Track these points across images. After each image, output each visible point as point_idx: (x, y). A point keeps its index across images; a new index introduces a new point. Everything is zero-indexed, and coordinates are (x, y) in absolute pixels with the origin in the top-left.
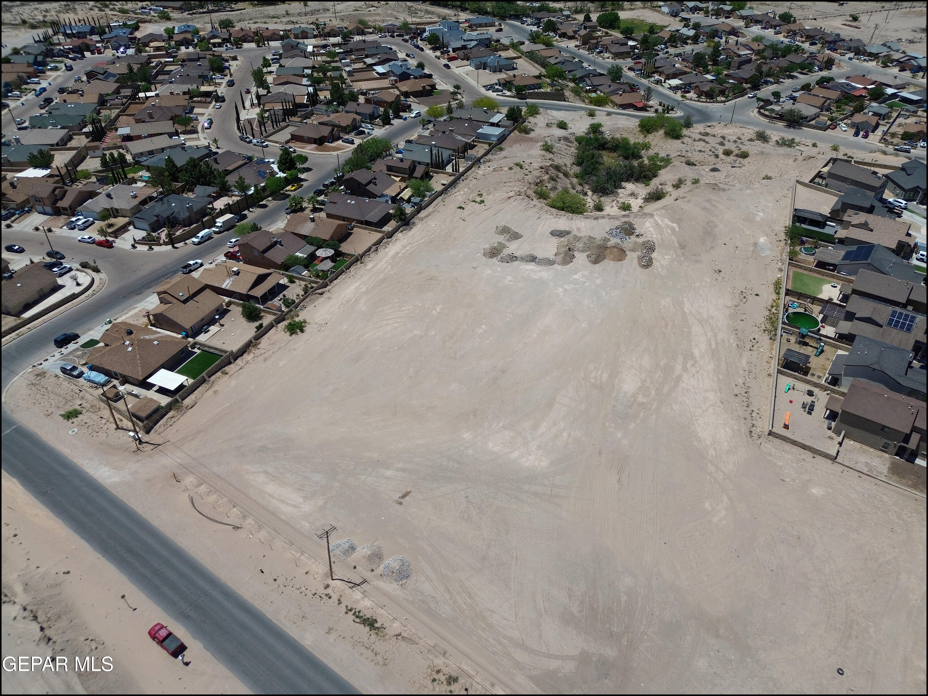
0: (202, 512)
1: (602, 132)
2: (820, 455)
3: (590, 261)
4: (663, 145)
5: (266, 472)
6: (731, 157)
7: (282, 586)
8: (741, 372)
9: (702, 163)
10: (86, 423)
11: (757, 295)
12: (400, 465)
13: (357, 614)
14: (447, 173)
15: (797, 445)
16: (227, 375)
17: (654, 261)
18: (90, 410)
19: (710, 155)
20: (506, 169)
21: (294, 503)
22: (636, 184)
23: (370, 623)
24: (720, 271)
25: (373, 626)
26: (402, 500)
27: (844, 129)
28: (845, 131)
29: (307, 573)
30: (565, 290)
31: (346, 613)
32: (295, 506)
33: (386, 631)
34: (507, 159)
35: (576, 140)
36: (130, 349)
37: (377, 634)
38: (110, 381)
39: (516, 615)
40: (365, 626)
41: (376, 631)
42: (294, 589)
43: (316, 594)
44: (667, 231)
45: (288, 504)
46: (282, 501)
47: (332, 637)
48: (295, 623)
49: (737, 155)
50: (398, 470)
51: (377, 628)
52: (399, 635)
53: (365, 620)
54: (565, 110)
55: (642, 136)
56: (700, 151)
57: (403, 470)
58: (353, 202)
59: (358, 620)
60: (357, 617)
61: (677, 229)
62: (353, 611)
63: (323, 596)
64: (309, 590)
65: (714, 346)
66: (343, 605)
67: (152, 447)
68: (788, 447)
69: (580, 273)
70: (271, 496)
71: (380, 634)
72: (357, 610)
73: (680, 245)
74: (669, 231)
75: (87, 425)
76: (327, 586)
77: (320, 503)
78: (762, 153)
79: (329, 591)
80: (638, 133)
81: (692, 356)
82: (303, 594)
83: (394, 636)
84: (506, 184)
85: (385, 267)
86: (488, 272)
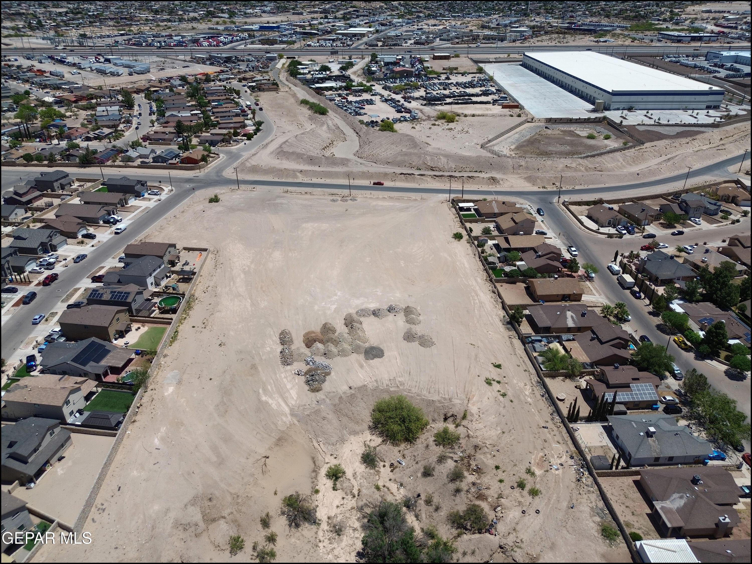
3: (331, 325)
8: (217, 275)
11: (193, 327)
17: (278, 342)
24: (220, 345)
44: (272, 390)
61: (261, 391)
65: (232, 283)
69: (333, 311)
73: (256, 368)
74: (269, 387)
81: (245, 273)
85: (470, 283)
86: (398, 295)
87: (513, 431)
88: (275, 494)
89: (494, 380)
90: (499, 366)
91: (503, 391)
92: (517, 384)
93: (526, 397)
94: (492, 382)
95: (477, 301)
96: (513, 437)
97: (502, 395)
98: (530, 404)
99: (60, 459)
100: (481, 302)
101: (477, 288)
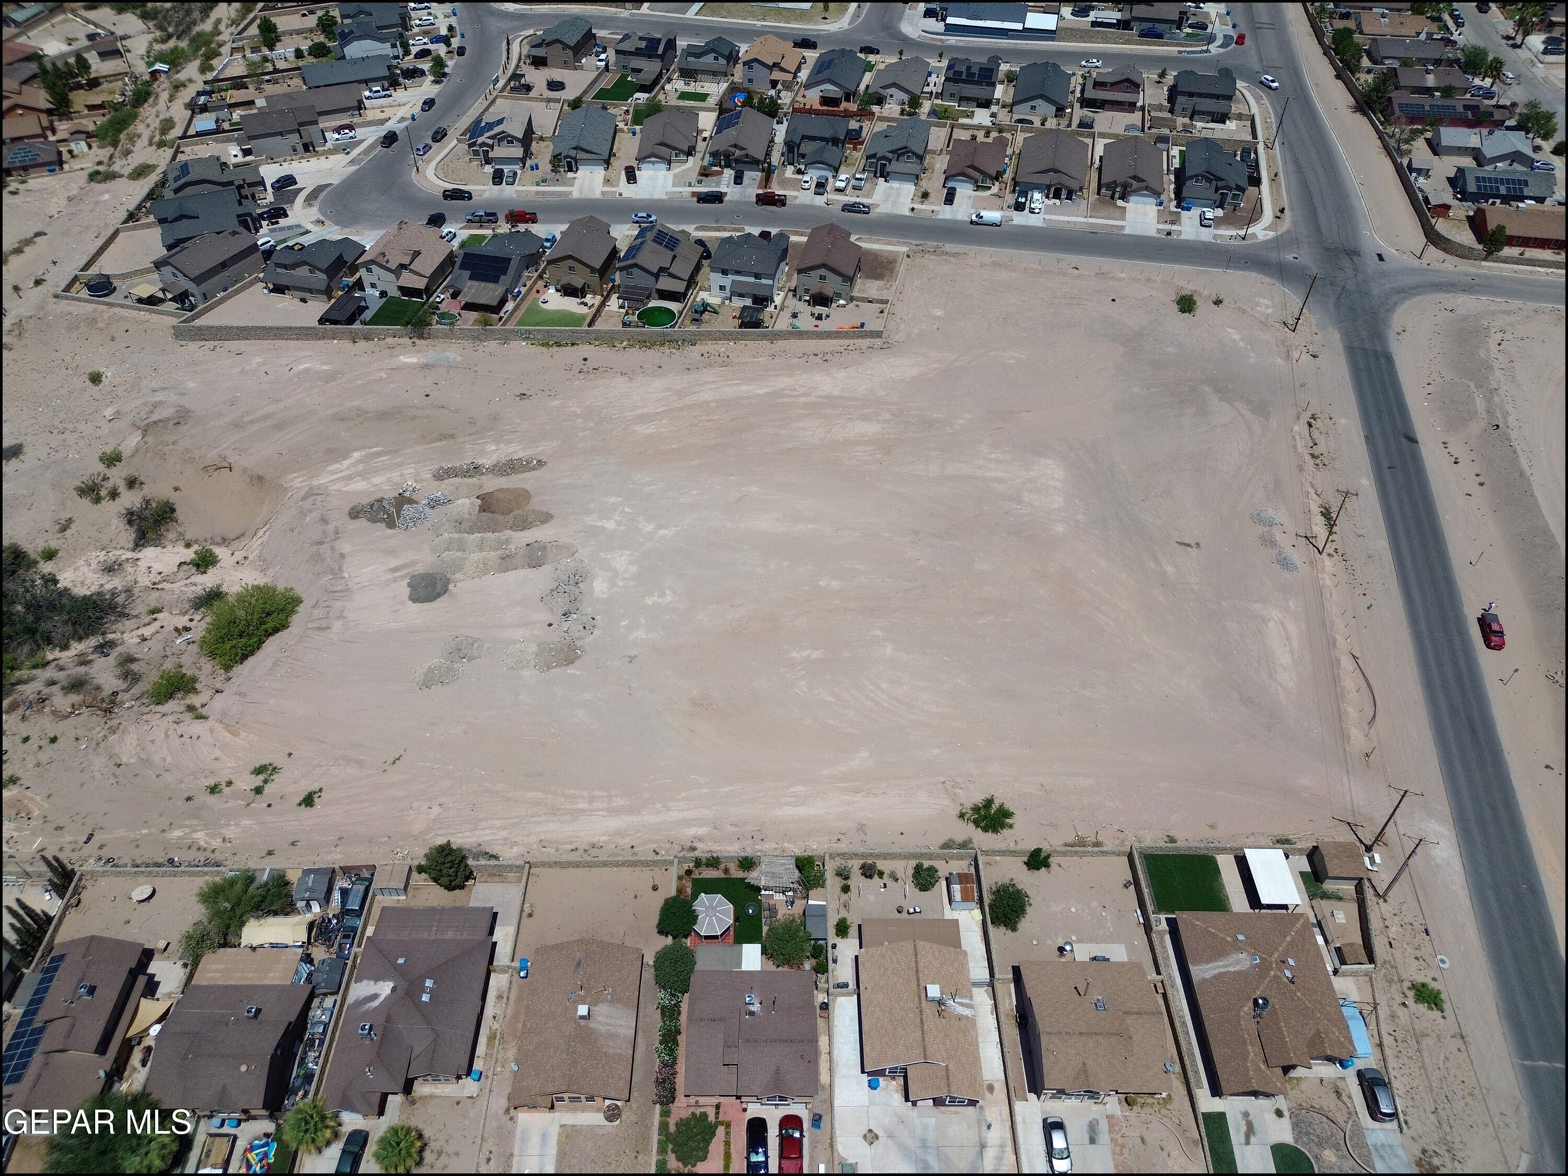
0: (1372, 702)
3: (544, 522)
5: (1271, 676)
7: (1364, 587)
10: (1417, 958)
12: (1153, 565)
18: (1396, 979)
21: (1281, 629)
24: (522, 395)
26: (1193, 544)
32: (1282, 624)
36: (1291, 962)
42: (1356, 577)
45: (1287, 632)
46: (1288, 638)
50: (1159, 564)
57: (1155, 559)
63: (1339, 552)
70: (1292, 652)
73: (440, 440)
74: (383, 458)
75: (1418, 954)
76: (1331, 555)
77: (1257, 606)
85: (681, 805)
86: (640, 634)
87: (112, 781)
88: (176, 489)
89: (266, 781)
90: (308, 801)
91: (227, 791)
92: (237, 825)
93: (187, 830)
94: (261, 777)
95: (585, 806)
96: (98, 776)
97: (216, 786)
98: (163, 831)
99: (304, 300)
101: (651, 818)
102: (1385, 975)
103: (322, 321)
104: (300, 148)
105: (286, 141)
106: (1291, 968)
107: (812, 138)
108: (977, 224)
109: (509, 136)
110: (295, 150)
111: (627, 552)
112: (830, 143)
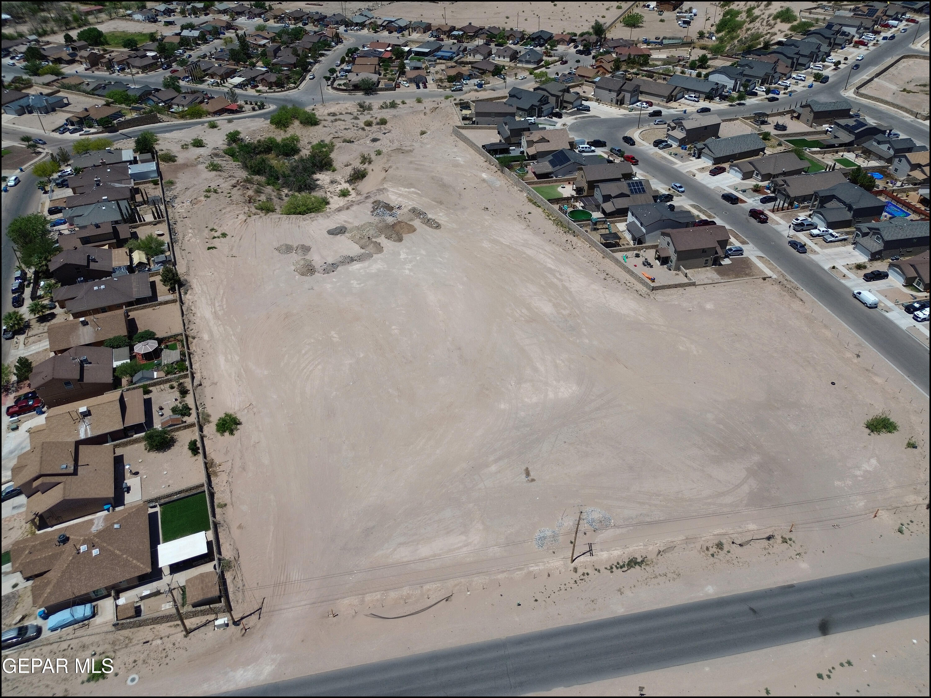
0: (400, 616)
1: (242, 139)
2: (687, 286)
3: (395, 241)
4: (308, 133)
5: (401, 544)
6: (374, 126)
7: (547, 599)
8: (588, 264)
9: (357, 139)
10: (135, 661)
11: (529, 213)
12: (492, 458)
13: (618, 566)
14: (150, 223)
15: (671, 288)
16: (228, 506)
17: (437, 221)
19: (357, 130)
20: (202, 198)
21: (461, 544)
22: (322, 173)
23: (633, 563)
24: (487, 209)
25: (639, 563)
26: (530, 477)
27: (407, 85)
28: (408, 86)
29: (549, 575)
30: (410, 270)
31: (612, 572)
32: (465, 545)
33: (649, 558)
34: (190, 190)
35: (225, 153)
36: (95, 552)
37: (646, 565)
38: (94, 607)
39: (693, 481)
40: (634, 568)
41: (644, 564)
42: (557, 593)
43: (576, 581)
44: (413, 196)
45: (460, 548)
46: (450, 551)
47: (628, 593)
48: (594, 609)
49: (378, 124)
50: (496, 461)
51: (642, 561)
52: (660, 552)
53: (628, 565)
54: (177, 129)
55: (282, 132)
56: (345, 129)
57: (500, 459)
58: (103, 287)
59: (625, 569)
60: (621, 567)
61: (420, 192)
62: (614, 566)
63: (582, 577)
64: (567, 583)
65: (553, 257)
66: (602, 570)
67: (255, 617)
68: (668, 291)
70: (436, 555)
71: (649, 563)
72: (616, 564)
74: (416, 196)
75: (140, 662)
76: (575, 570)
77: (479, 526)
78: (395, 116)
79: (580, 571)
80: (275, 130)
81: (552, 270)
82: (569, 589)
83: (658, 555)
84: (223, 211)
85: (221, 329)
86: (329, 286)
89: (218, 238)
94: (221, 236)
95: (217, 305)
100: (213, 304)
101: (212, 323)
102: (118, 640)
103: (484, 147)
104: (614, 100)
105: (610, 95)
106: (89, 552)
107: (840, 200)
108: (855, 297)
109: (683, 126)
110: (612, 101)
111: (385, 266)
112: (847, 208)
